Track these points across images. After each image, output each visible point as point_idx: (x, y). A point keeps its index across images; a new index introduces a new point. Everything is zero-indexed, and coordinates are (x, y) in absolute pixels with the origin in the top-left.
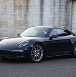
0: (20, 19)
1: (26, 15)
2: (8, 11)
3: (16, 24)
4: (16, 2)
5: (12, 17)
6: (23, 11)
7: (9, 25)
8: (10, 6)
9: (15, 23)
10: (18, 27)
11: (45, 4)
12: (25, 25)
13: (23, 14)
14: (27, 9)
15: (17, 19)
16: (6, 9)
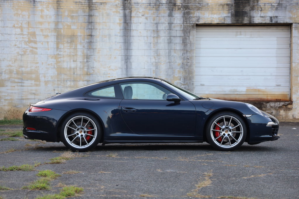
0: (73, 65)
1: (88, 57)
2: (39, 45)
3: (63, 77)
4: (60, 26)
5: (52, 61)
6: (79, 47)
7: (42, 79)
8: (46, 36)
9: (59, 74)
10: (69, 83)
11: (134, 33)
12: (87, 78)
13: (80, 53)
14: (90, 43)
15: (65, 65)
16: (35, 42)
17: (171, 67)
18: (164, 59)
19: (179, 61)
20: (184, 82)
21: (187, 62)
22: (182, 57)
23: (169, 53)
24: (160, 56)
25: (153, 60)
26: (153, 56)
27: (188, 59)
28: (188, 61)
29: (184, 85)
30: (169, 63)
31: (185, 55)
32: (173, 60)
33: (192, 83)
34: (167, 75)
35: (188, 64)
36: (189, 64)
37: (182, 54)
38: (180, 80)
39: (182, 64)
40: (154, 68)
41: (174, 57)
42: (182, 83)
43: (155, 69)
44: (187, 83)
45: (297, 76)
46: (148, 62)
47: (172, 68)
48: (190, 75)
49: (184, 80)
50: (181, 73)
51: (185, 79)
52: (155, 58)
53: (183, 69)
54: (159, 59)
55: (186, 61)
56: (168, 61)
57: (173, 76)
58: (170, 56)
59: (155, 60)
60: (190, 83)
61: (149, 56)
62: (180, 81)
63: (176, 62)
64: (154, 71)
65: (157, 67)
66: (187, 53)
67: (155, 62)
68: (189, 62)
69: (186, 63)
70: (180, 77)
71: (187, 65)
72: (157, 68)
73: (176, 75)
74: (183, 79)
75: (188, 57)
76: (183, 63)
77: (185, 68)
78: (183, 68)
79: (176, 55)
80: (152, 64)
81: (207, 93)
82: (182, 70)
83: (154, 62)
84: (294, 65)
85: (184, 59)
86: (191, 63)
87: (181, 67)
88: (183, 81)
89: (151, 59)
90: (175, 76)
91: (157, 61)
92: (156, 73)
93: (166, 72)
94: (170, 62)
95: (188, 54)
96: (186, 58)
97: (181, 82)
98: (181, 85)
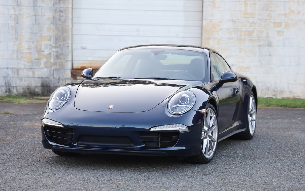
17: (37, 23)
18: (27, 11)
19: (49, 14)
20: (56, 44)
21: (60, 16)
22: (53, 8)
23: (34, 2)
24: (21, 6)
25: (12, 12)
26: (11, 6)
27: (62, 11)
28: (61, 14)
29: (55, 47)
30: (34, 17)
31: (58, 6)
32: (40, 13)
33: (67, 45)
34: (32, 33)
35: (61, 18)
36: (63, 19)
37: (52, 4)
38: (50, 40)
39: (52, 17)
40: (13, 23)
41: (42, 9)
42: (53, 45)
43: (14, 25)
44: (60, 45)
45: (209, 39)
46: (4, 15)
47: (39, 24)
48: (65, 35)
49: (56, 41)
50: (52, 31)
51: (57, 39)
52: (14, 8)
53: (54, 25)
54: (20, 10)
55: (58, 14)
56: (33, 13)
57: (40, 34)
58: (36, 7)
59: (15, 11)
60: (63, 45)
61: (5, 5)
62: (50, 42)
63: (44, 15)
64: (12, 27)
65: (17, 21)
66: (59, 3)
67: (15, 15)
68: (62, 16)
69: (58, 18)
70: (51, 37)
71: (60, 20)
72: (17, 23)
73: (44, 33)
74: (54, 39)
75: (62, 9)
76: (54, 17)
77: (56, 25)
78: (53, 23)
79: (44, 5)
80: (10, 16)
81: (90, 59)
82: (52, 27)
83: (12, 14)
84: (205, 23)
85: (55, 11)
86: (65, 17)
87: (51, 23)
88: (54, 42)
89: (8, 9)
90: (44, 35)
91: (17, 13)
92: (15, 30)
93: (31, 29)
94: (36, 15)
95: (62, 5)
96: (59, 10)
97: (51, 44)
98: (52, 48)
